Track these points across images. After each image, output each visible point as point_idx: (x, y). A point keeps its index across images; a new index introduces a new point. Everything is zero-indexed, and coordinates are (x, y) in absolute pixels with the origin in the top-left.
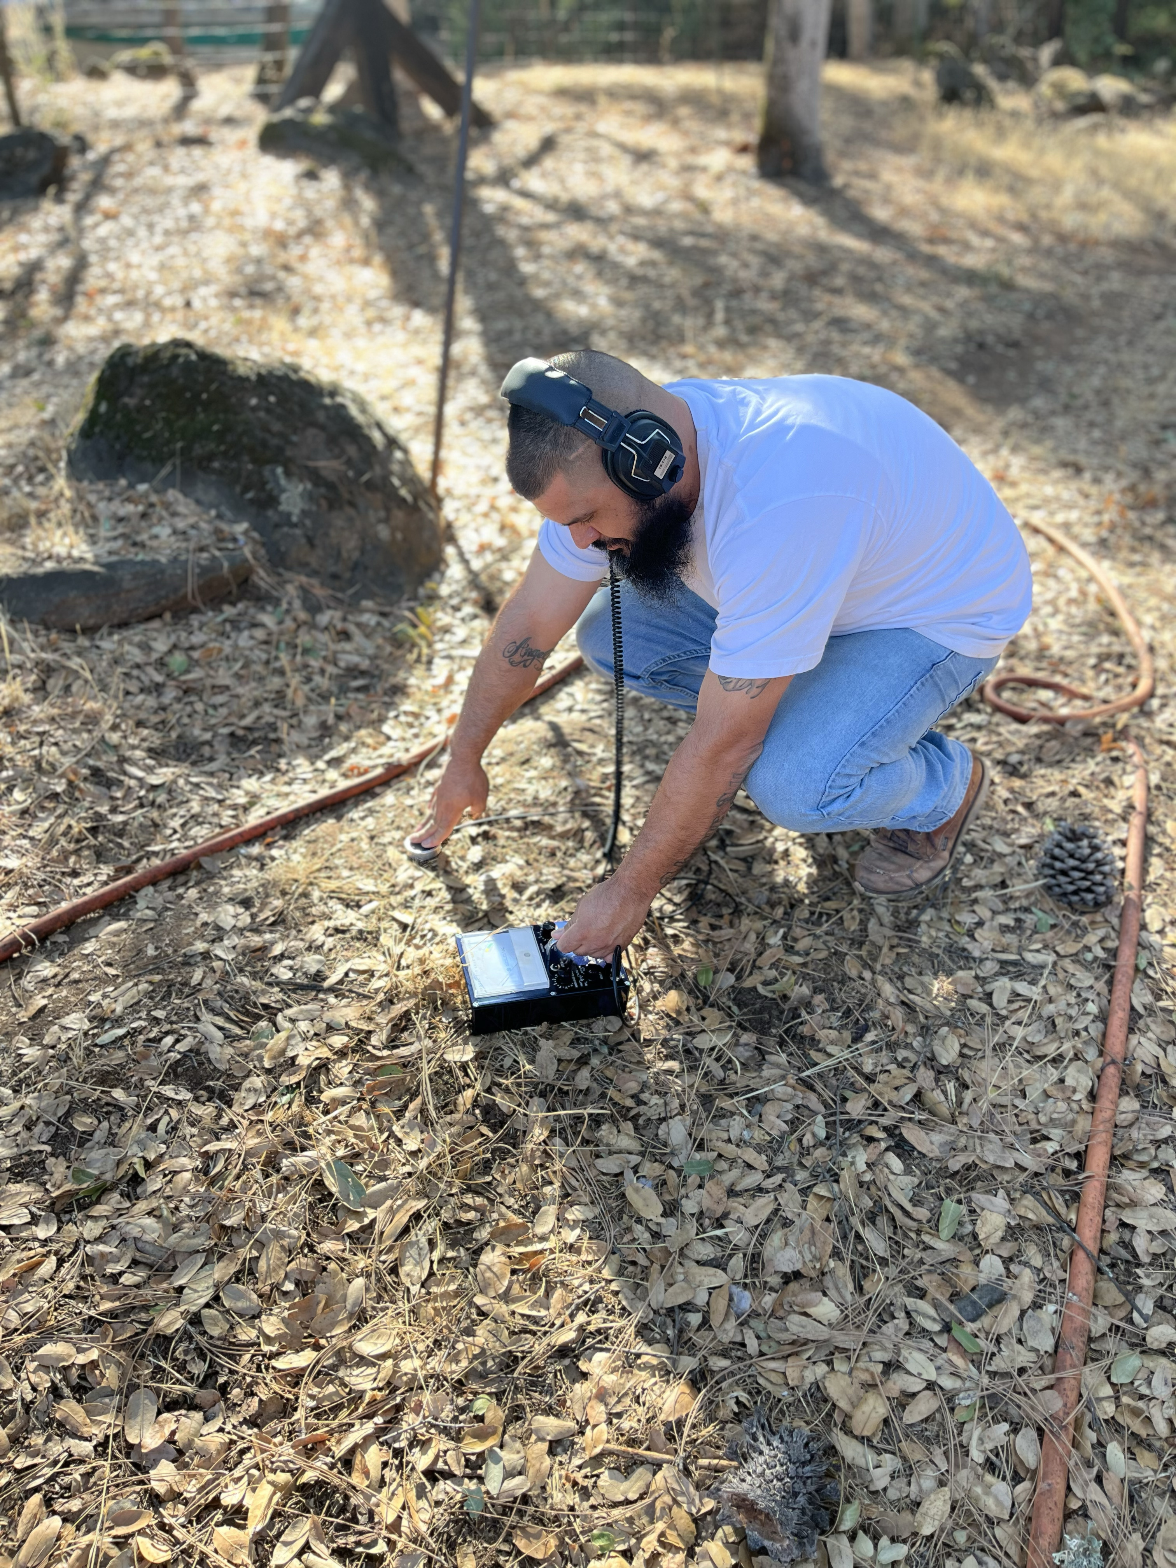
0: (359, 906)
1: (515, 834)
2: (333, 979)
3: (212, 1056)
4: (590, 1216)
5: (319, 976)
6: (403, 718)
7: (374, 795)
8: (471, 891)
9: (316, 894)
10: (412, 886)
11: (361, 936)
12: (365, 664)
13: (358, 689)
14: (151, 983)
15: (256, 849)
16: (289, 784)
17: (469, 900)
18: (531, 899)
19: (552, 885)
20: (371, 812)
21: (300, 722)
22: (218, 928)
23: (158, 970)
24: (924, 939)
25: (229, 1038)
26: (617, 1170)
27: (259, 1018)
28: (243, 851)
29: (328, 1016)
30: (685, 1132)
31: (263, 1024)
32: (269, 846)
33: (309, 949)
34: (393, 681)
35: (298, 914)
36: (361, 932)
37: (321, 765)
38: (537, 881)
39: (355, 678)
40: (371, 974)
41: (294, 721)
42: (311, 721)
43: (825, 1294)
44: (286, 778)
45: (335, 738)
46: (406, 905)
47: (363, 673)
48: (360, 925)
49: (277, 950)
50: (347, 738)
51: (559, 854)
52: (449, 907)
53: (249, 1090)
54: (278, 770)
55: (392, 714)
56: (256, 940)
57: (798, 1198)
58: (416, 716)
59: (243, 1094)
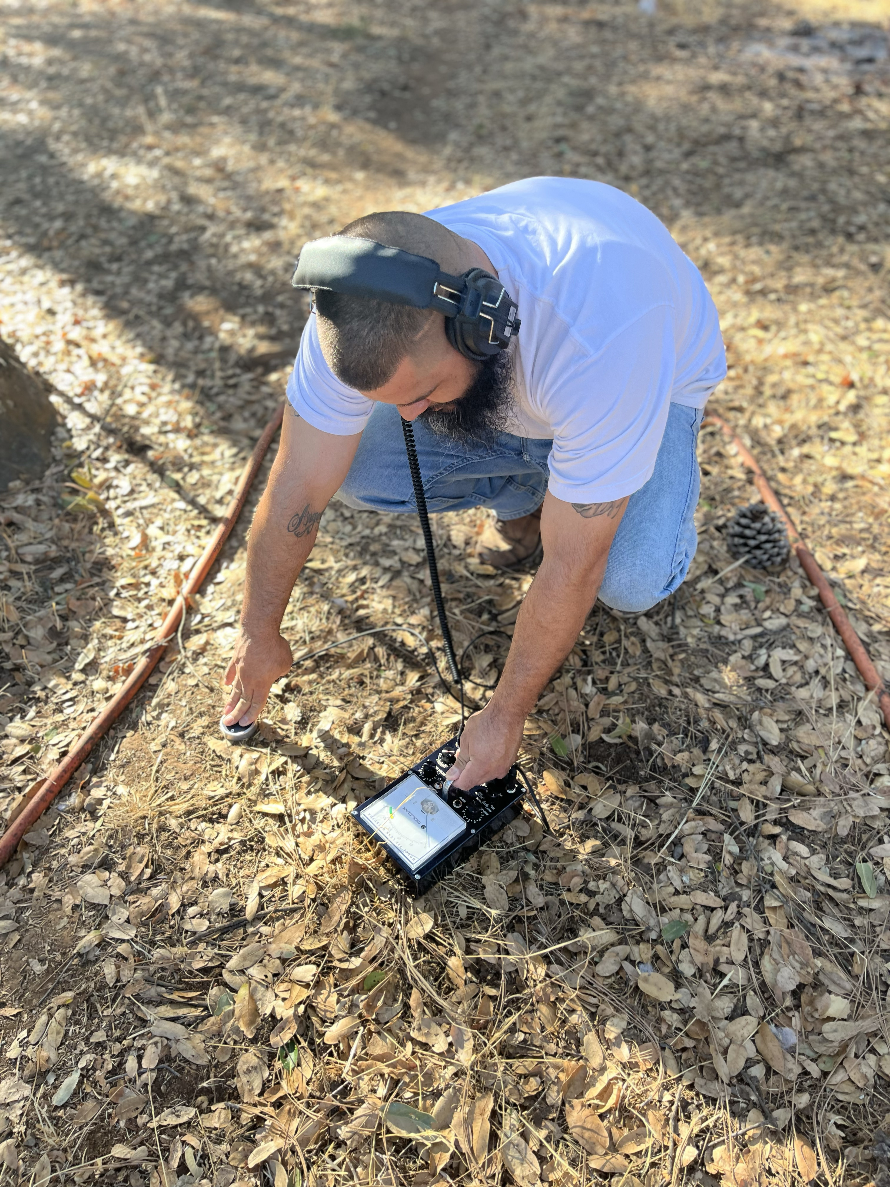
0: (225, 817)
1: (314, 676)
2: (251, 907)
3: (188, 1056)
4: (624, 1024)
5: (235, 911)
6: (125, 594)
7: (154, 688)
8: (314, 752)
9: (173, 823)
10: (257, 772)
11: (246, 847)
12: (53, 551)
13: (62, 580)
14: (66, 1006)
15: (75, 800)
16: (59, 710)
17: (318, 763)
18: (372, 736)
19: (382, 715)
20: (162, 707)
21: (27, 637)
22: (93, 906)
23: (63, 987)
24: (689, 640)
25: (191, 1024)
26: (616, 968)
27: (204, 987)
28: (62, 806)
29: (275, 949)
30: (642, 903)
31: (214, 991)
32: (86, 788)
33: (205, 885)
34: (91, 558)
35: (169, 852)
36: (243, 843)
37: (77, 676)
38: (367, 717)
39: (51, 569)
40: (283, 882)
41: (21, 641)
42: (37, 633)
43: (830, 992)
44: (51, 706)
45: (73, 642)
46: (265, 794)
47: (57, 561)
48: (238, 836)
49: (174, 902)
50: (86, 638)
51: (367, 681)
52: (306, 779)
53: (248, 1071)
54: (38, 700)
55: (112, 594)
56: (145, 903)
57: (757, 916)
58: (136, 586)
59: (244, 1079)
